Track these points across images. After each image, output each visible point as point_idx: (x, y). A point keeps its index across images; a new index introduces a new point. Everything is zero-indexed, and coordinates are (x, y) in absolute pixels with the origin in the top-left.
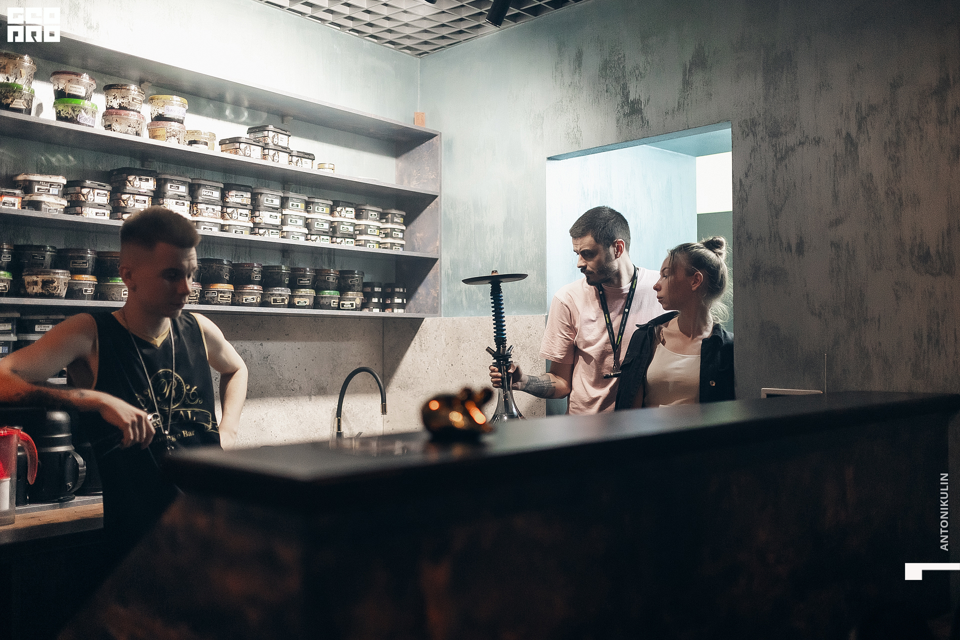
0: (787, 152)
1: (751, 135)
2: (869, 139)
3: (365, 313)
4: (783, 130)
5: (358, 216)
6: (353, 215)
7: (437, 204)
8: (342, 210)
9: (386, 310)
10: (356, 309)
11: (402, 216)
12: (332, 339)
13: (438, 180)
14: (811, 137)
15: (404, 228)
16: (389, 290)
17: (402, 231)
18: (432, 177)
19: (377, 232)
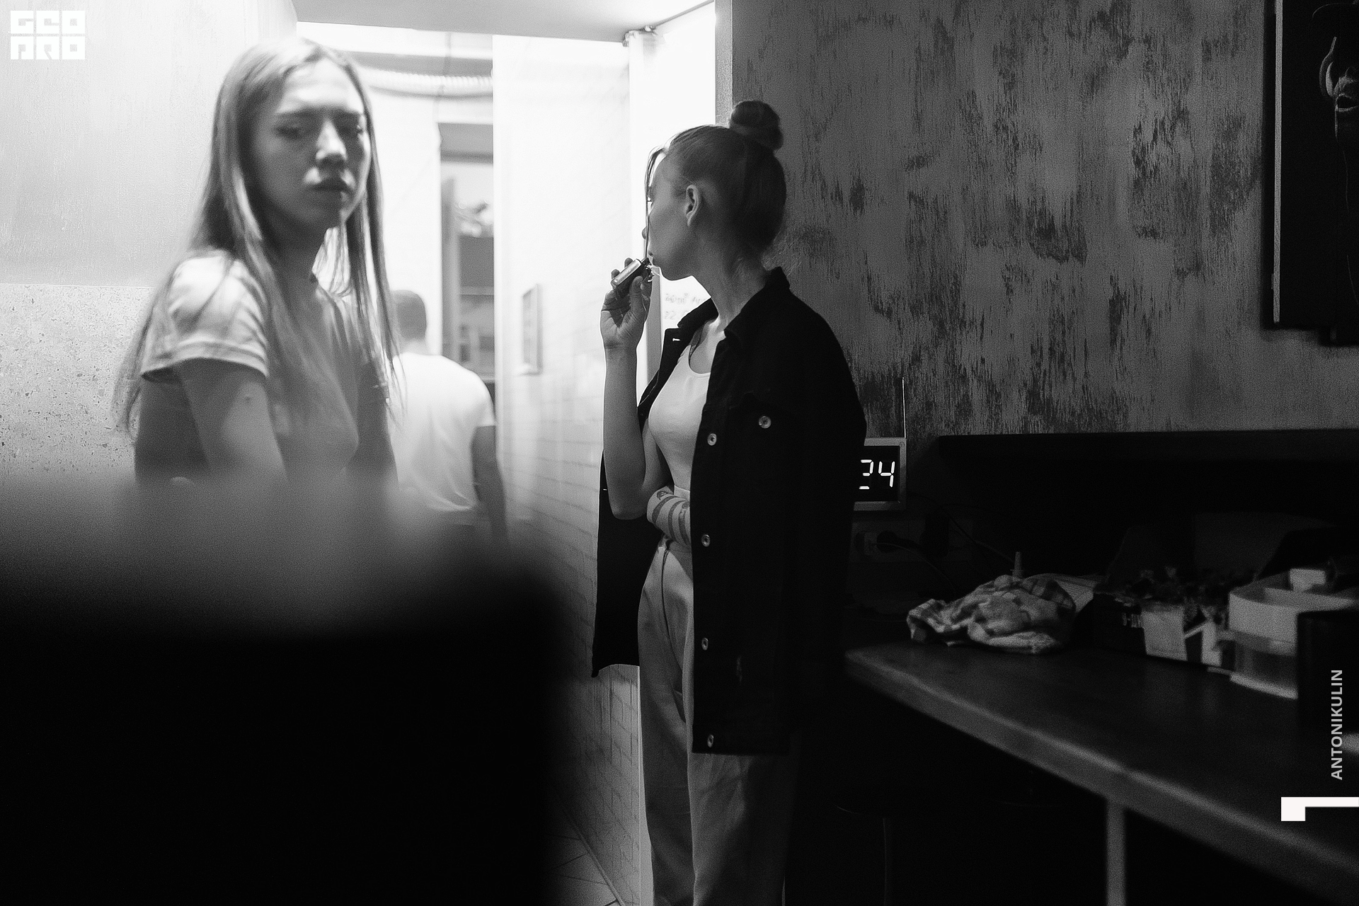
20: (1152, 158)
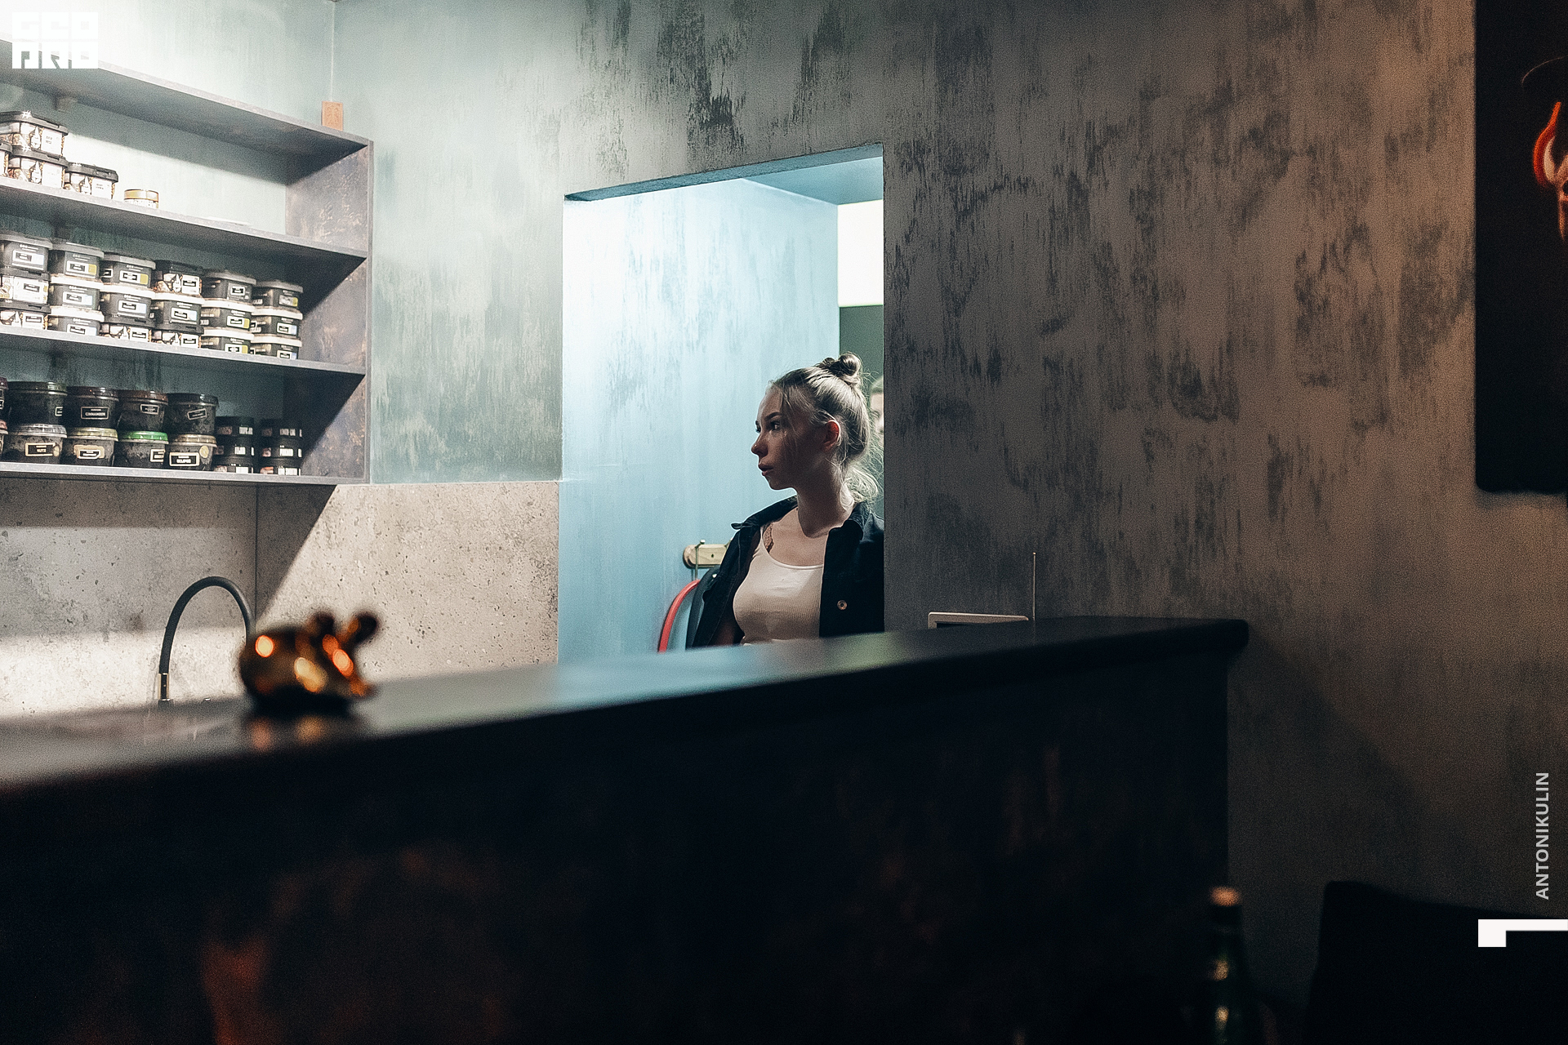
0: (973, 202)
1: (915, 169)
2: (1106, 184)
3: (221, 474)
4: (968, 162)
5: (207, 292)
6: (197, 290)
7: (364, 273)
8: (174, 278)
9: (262, 470)
10: (201, 468)
11: (296, 294)
12: (153, 524)
13: (366, 229)
14: (1013, 178)
15: (299, 316)
16: (268, 432)
17: (296, 322)
18: (354, 224)
19: (245, 323)
20: (1320, 290)
